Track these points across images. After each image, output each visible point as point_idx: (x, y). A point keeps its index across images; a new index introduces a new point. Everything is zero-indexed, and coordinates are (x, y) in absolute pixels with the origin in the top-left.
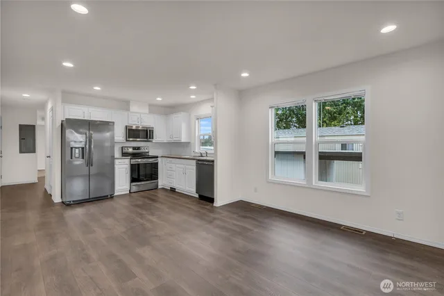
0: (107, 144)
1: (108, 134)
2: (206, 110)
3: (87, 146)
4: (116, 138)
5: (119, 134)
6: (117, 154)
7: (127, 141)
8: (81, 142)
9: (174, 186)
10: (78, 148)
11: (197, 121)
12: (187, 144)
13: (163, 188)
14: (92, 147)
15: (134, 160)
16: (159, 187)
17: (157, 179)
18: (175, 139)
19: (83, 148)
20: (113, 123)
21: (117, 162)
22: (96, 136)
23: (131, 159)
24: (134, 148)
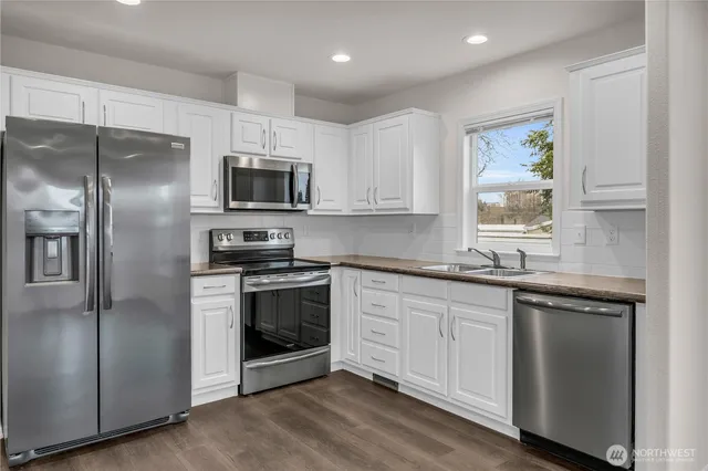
0: (163, 220)
1: (164, 192)
2: (517, 92)
3: (91, 230)
4: (194, 201)
5: (203, 188)
6: (198, 258)
7: (227, 209)
8: (68, 213)
9: (391, 371)
10: (57, 236)
11: (466, 139)
12: (427, 221)
13: (344, 374)
14: (109, 231)
15: (254, 280)
16: (334, 368)
17: (328, 341)
18: (382, 205)
19: (74, 238)
20: (186, 141)
21: (198, 284)
22: (122, 196)
23: (243, 275)
24: (248, 235)
